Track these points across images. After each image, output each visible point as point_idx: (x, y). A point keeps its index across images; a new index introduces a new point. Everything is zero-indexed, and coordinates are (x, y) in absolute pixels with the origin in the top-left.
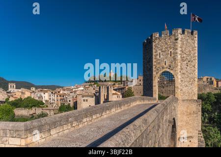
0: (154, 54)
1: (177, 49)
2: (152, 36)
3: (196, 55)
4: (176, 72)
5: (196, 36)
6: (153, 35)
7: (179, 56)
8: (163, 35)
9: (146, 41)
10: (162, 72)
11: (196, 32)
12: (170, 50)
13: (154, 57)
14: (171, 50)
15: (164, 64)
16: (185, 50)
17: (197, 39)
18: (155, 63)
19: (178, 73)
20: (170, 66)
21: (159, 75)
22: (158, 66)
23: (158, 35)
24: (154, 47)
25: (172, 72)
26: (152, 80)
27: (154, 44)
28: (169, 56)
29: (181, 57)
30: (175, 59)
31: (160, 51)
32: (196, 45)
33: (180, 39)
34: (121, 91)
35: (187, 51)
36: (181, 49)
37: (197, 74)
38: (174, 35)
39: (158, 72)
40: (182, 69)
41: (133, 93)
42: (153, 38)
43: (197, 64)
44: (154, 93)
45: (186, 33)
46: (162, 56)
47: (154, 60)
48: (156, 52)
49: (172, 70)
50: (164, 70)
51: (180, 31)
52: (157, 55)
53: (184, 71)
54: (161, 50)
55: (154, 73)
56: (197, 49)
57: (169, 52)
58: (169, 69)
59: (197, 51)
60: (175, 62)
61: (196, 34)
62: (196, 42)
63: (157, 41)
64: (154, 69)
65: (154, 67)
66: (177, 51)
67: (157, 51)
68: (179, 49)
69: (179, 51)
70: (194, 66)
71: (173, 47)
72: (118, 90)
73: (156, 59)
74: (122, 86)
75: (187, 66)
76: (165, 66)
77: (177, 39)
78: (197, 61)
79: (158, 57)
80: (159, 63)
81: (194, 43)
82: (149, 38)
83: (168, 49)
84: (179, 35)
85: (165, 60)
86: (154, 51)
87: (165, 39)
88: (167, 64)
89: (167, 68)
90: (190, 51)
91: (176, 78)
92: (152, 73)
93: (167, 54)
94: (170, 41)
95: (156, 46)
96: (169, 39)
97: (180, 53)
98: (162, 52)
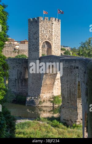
0: (40, 30)
3: (60, 33)
4: (52, 42)
5: (60, 22)
6: (40, 18)
7: (54, 33)
8: (45, 20)
9: (31, 19)
10: (44, 41)
11: (60, 20)
12: (49, 29)
13: (40, 32)
16: (56, 30)
17: (60, 24)
20: (49, 39)
21: (43, 43)
22: (42, 37)
24: (40, 26)
25: (50, 42)
26: (39, 46)
27: (40, 24)
28: (49, 32)
30: (52, 35)
32: (60, 28)
37: (60, 44)
39: (42, 41)
40: (55, 41)
42: (40, 20)
43: (60, 39)
45: (56, 21)
46: (44, 32)
47: (40, 34)
48: (41, 29)
50: (46, 40)
51: (54, 19)
55: (40, 42)
56: (60, 30)
62: (60, 26)
63: (42, 22)
64: (40, 39)
65: (40, 38)
68: (54, 29)
69: (53, 30)
70: (59, 39)
71: (51, 28)
73: (41, 33)
75: (57, 39)
77: (53, 24)
78: (60, 36)
79: (42, 32)
81: (59, 26)
84: (54, 21)
85: (46, 35)
86: (40, 28)
87: (46, 22)
88: (47, 37)
89: (47, 39)
90: (58, 31)
91: (52, 46)
92: (39, 41)
93: (48, 31)
94: (49, 24)
95: (41, 25)
96: (49, 22)
97: (54, 31)
98: (45, 29)
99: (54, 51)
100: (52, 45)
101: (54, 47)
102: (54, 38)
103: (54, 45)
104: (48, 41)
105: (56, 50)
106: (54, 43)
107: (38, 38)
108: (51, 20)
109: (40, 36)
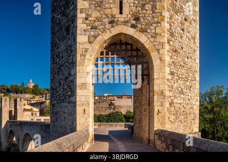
4: (158, 39)
10: (107, 36)
15: (116, 11)
18: (86, 4)
19: (163, 44)
20: (137, 19)
22: (95, 14)
25: (143, 39)
26: (73, 64)
39: (95, 37)
44: (79, 110)
49: (143, 31)
55: (81, 39)
58: (133, 26)
60: (154, 7)
64: (81, 25)
65: (80, 16)
76: (118, 16)
80: (99, 4)
88: (126, 10)
89: (125, 23)
91: (156, 63)
99: (167, 93)
100: (154, 55)
101: (167, 70)
102: (166, 14)
103: (167, 59)
104: (131, 32)
106: (167, 47)
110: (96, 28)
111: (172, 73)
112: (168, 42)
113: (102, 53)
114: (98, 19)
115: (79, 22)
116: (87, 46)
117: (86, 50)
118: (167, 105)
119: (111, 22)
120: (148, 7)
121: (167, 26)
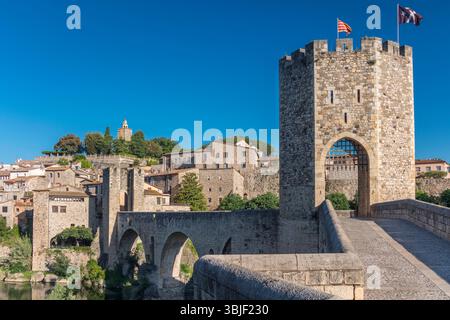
0: (317, 92)
1: (373, 86)
2: (310, 47)
3: (412, 102)
4: (373, 140)
5: (411, 59)
6: (315, 45)
7: (378, 105)
8: (338, 49)
9: (289, 58)
10: (336, 140)
11: (409, 50)
12: (357, 87)
13: (316, 100)
14: (359, 87)
15: (342, 121)
16: (389, 89)
17: (411, 65)
18: (321, 117)
19: (376, 144)
20: (357, 127)
21: (329, 146)
22: (328, 124)
23: (326, 46)
24: (316, 75)
25: (361, 141)
26: (312, 158)
27: (316, 68)
28: (355, 100)
29: (382, 106)
30: (368, 110)
31: (333, 88)
32: (411, 81)
33: (378, 63)
34: (162, 182)
35: (393, 91)
36: (380, 87)
37: (413, 147)
38: (366, 51)
39: (328, 140)
40: (384, 135)
41: (200, 190)
42: (315, 53)
43: (413, 126)
45: (390, 50)
46: (336, 101)
47: (317, 109)
48: (321, 89)
49: (361, 135)
50: (341, 136)
51: (378, 43)
52: (325, 96)
53: (389, 141)
54: (336, 83)
55: (318, 142)
56: (412, 88)
57: (355, 92)
58: (355, 132)
59: (412, 95)
60: (370, 118)
61: (409, 55)
62: (411, 73)
63: (325, 62)
64: (317, 132)
65: (317, 126)
66: (373, 90)
67: (324, 86)
69: (377, 91)
70: (407, 129)
71: (365, 81)
72: (153, 182)
73: (321, 105)
74: (162, 169)
75: (395, 127)
76: (344, 124)
77: (372, 63)
78: (413, 117)
79: (328, 101)
80: (330, 117)
81: (406, 75)
82: (303, 50)
83: (353, 84)
84: (378, 53)
85: (344, 111)
86: (317, 85)
87: (345, 59)
88: (349, 120)
89: (349, 130)
90: (399, 93)
91: (371, 158)
92: (313, 141)
93: (350, 96)
94: (356, 65)
95: (322, 74)
96: (355, 59)
97: (379, 95)
98: (338, 89)
99: (380, 179)
100: (369, 152)
101: (380, 162)
102: (378, 122)
103: (379, 154)
104: (353, 136)
105: (394, 177)
106: (379, 145)
107: (312, 126)
108: (363, 48)
109: (317, 117)
110: (328, 134)
111: (384, 163)
112: (381, 142)
113: (331, 149)
114: (330, 128)
115: (316, 129)
116: (323, 146)
117: (321, 150)
118: (379, 187)
119: (339, 129)
120: (365, 118)
121: (379, 130)
